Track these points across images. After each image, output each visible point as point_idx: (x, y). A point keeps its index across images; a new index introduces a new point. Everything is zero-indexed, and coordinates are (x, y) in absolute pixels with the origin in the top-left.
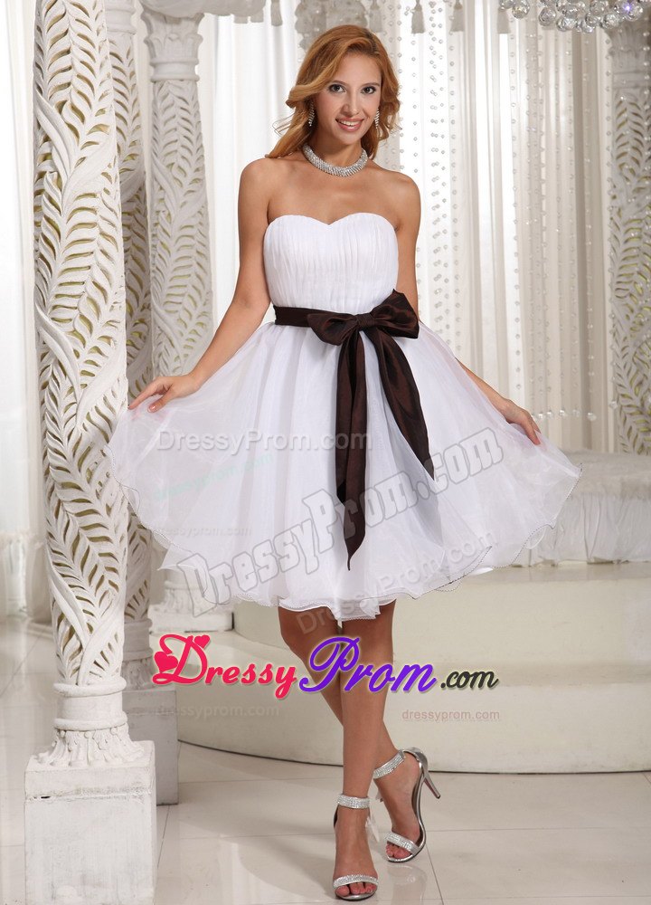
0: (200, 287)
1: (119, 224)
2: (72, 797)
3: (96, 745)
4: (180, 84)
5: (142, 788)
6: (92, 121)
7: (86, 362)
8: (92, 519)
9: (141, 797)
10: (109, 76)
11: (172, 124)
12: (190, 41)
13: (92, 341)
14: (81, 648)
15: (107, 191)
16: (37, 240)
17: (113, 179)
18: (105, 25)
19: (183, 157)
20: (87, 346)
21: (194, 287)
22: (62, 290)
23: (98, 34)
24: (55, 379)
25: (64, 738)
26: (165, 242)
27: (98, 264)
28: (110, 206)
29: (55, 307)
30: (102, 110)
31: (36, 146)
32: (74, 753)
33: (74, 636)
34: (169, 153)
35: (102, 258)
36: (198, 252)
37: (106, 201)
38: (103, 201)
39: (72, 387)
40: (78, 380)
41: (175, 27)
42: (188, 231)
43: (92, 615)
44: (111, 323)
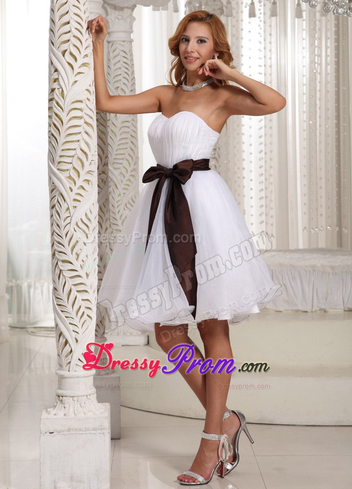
0: (132, 155)
1: (95, 118)
2: (66, 433)
3: (79, 405)
4: (122, 43)
5: (104, 429)
6: (81, 61)
7: (76, 194)
8: (78, 280)
9: (103, 434)
11: (118, 65)
12: (129, 20)
13: (80, 182)
14: (71, 351)
15: (88, 99)
16: (50, 126)
17: (92, 93)
18: (88, 8)
19: (124, 84)
20: (76, 185)
21: (129, 155)
22: (64, 153)
23: (85, 13)
24: (59, 203)
25: (62, 400)
26: (113, 130)
27: (83, 139)
28: (90, 107)
29: (59, 163)
30: (86, 55)
31: (50, 75)
32: (67, 409)
33: (68, 345)
34: (116, 82)
35: (85, 136)
36: (132, 136)
37: (88, 105)
38: (86, 105)
39: (68, 208)
40: (71, 204)
41: (121, 12)
42: (126, 124)
43: (78, 333)
44: (90, 172)
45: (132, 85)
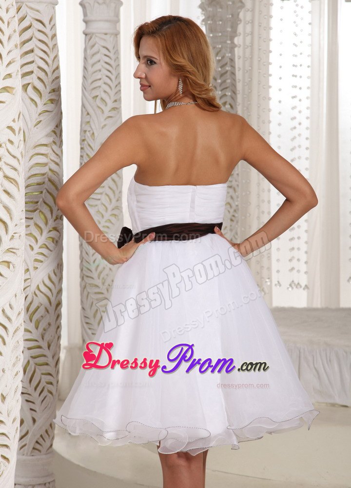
4: (104, 36)
10: (16, 46)
11: (98, 67)
12: (113, 5)
15: (11, 142)
17: (17, 132)
18: (14, 4)
19: (105, 92)
21: (110, 188)
23: (7, 11)
30: (9, 74)
34: (95, 88)
35: (4, 196)
37: (10, 150)
44: (11, 250)
45: (116, 93)
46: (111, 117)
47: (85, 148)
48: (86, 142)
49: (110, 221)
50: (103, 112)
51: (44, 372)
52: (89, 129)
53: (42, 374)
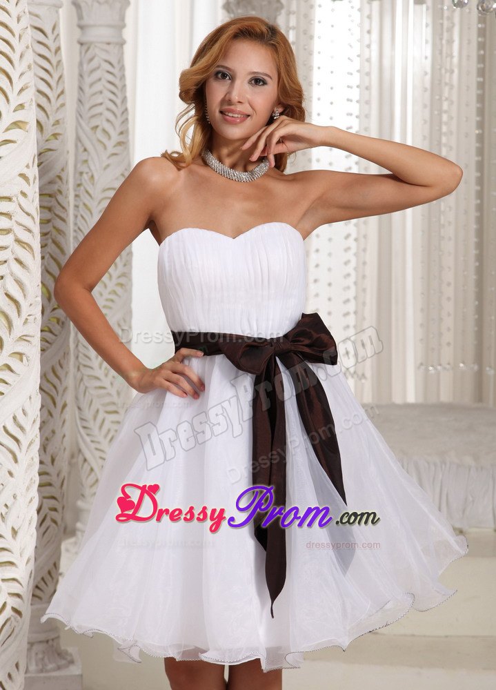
1: (36, 229)
4: (107, 47)
6: (9, 118)
10: (29, 67)
11: (98, 87)
12: (118, 4)
13: (3, 358)
15: (24, 194)
18: (27, 11)
19: (108, 121)
23: (18, 20)
26: (87, 202)
27: (12, 274)
28: (27, 209)
30: (21, 105)
35: (16, 267)
38: (20, 205)
44: (24, 338)
45: (123, 122)
46: (116, 154)
47: (81, 196)
48: (82, 188)
49: (114, 292)
50: (105, 148)
51: (47, 495)
52: (87, 170)
53: (44, 498)
